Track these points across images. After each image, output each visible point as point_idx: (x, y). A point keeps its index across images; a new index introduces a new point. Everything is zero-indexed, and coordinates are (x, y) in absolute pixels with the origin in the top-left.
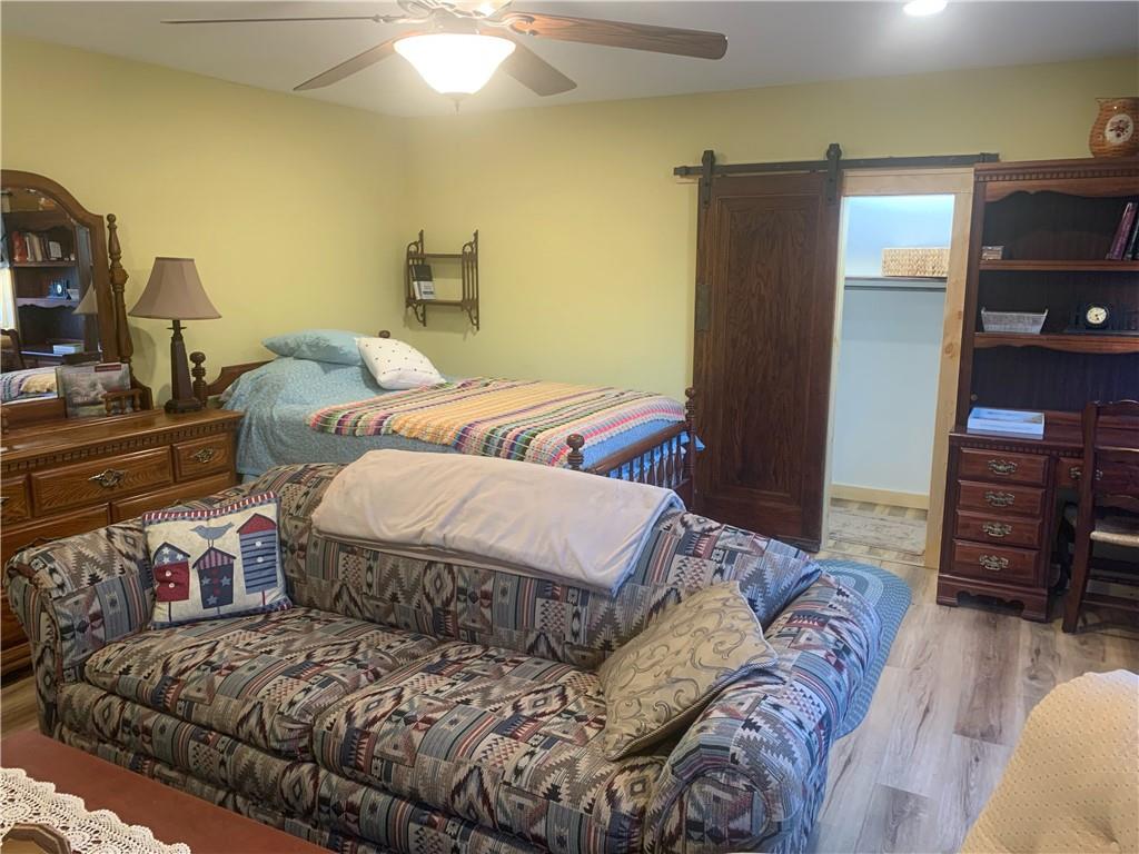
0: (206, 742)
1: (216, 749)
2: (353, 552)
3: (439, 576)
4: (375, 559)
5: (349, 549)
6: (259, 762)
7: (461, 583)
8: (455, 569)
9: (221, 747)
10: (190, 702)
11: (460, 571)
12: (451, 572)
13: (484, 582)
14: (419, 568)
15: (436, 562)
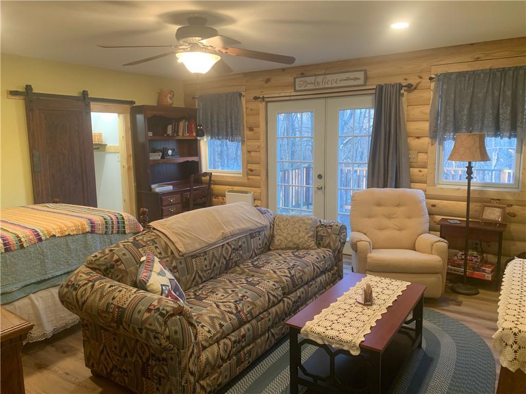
0: (262, 318)
1: (266, 317)
2: (197, 257)
3: (227, 248)
4: (206, 254)
5: (195, 256)
6: (277, 309)
7: (233, 247)
8: (230, 243)
9: (266, 316)
10: (250, 312)
11: (232, 243)
12: (229, 245)
13: (238, 242)
14: (220, 249)
15: (223, 245)
